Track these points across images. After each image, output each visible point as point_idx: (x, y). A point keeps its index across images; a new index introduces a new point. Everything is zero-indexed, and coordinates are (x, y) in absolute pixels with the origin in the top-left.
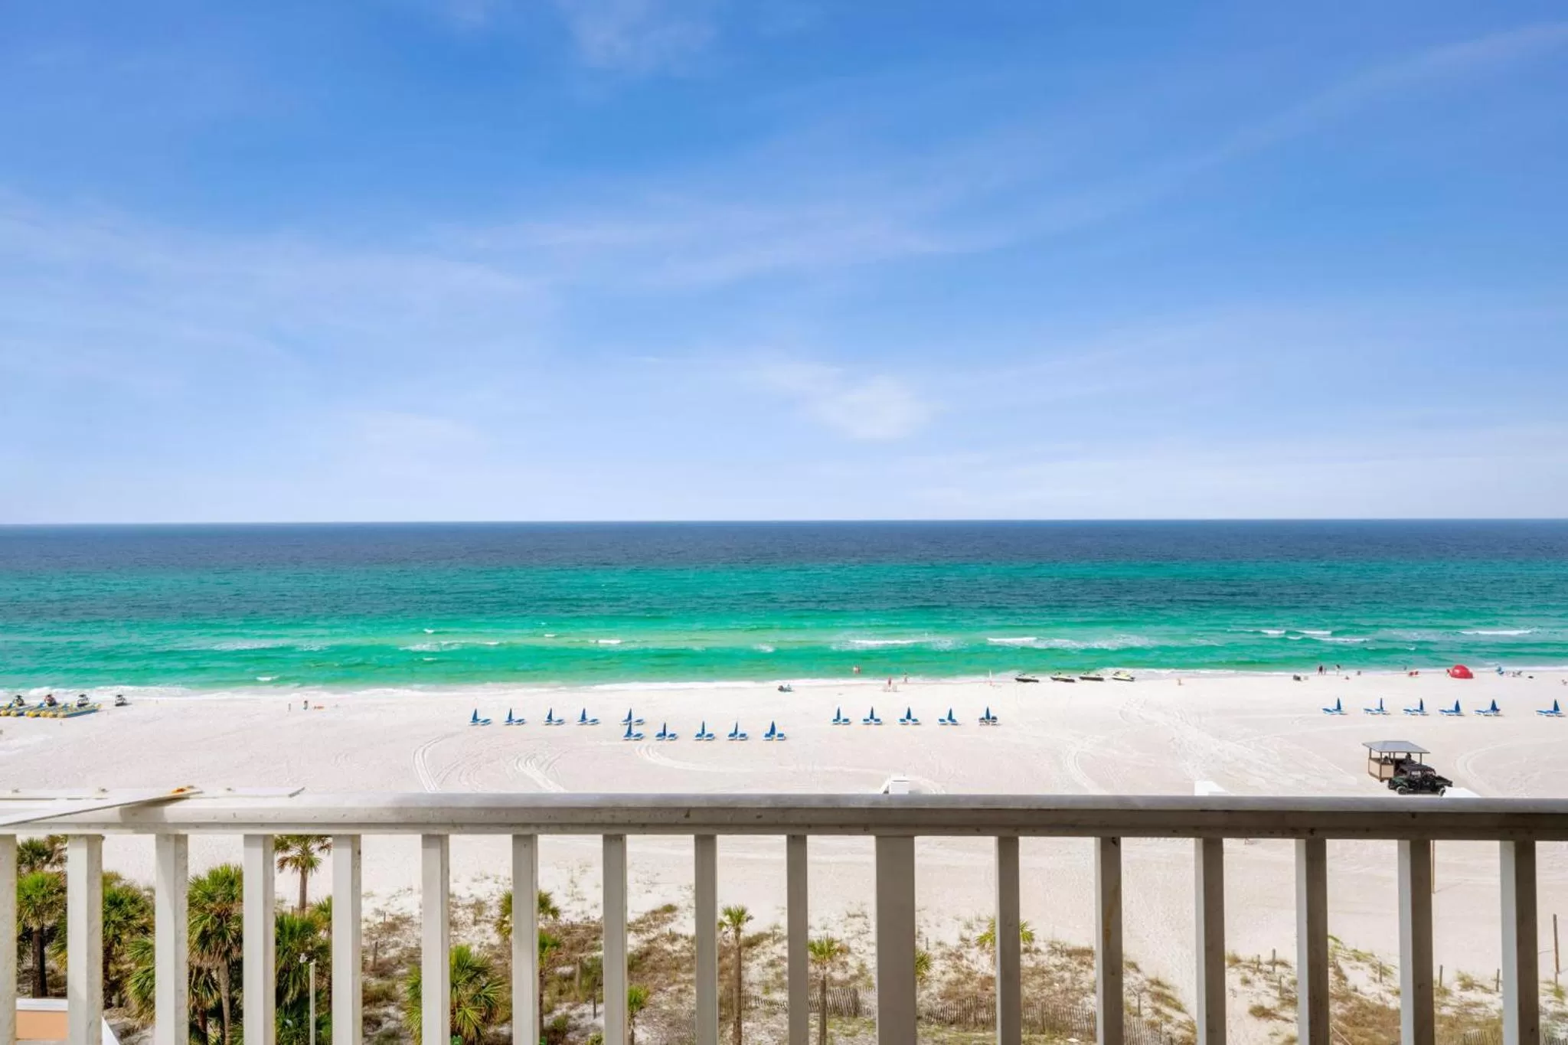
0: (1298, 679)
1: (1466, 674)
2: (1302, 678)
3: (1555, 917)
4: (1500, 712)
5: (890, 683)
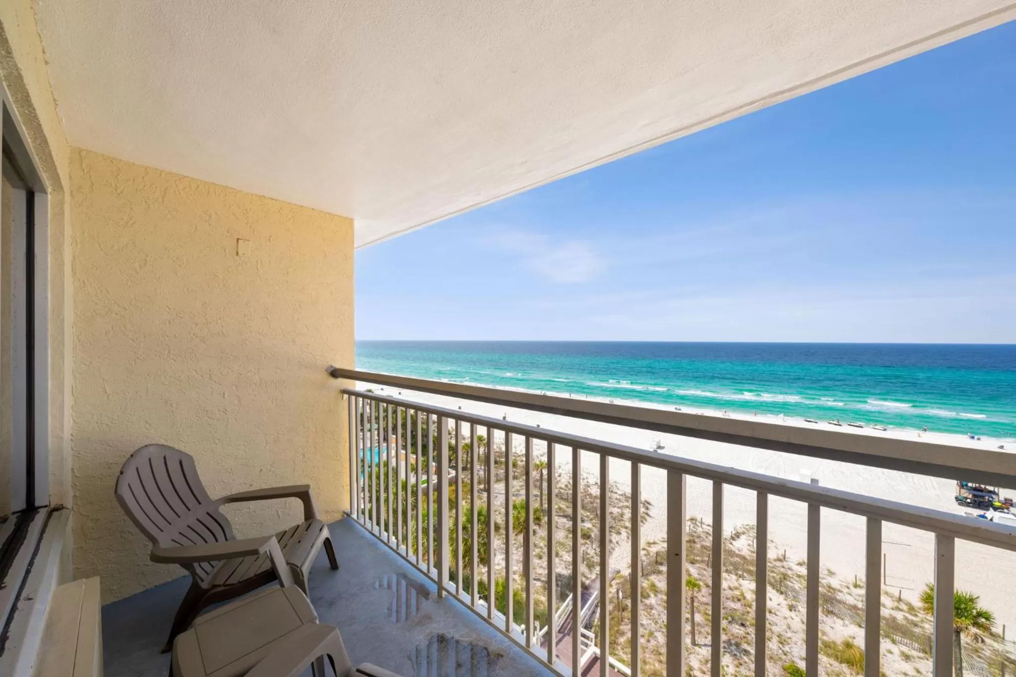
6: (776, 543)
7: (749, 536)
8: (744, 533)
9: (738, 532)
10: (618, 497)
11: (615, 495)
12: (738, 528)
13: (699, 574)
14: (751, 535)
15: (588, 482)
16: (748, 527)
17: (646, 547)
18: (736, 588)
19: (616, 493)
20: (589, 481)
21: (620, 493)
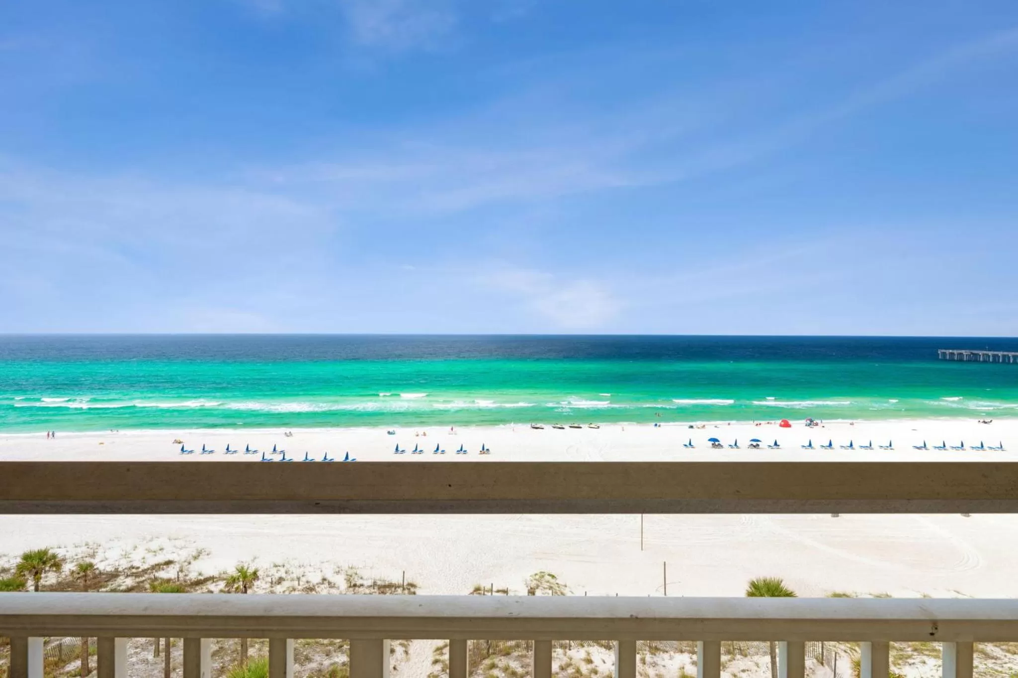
0: (691, 427)
1: (786, 425)
2: (695, 427)
3: (665, 563)
4: (780, 447)
5: (452, 429)
6: (569, 587)
7: (544, 588)
8: (538, 587)
9: (531, 588)
10: (367, 591)
11: (361, 589)
12: (529, 582)
13: (522, 667)
14: (546, 587)
15: (308, 582)
16: (537, 577)
17: (438, 657)
18: (569, 665)
19: (362, 585)
20: (310, 579)
21: (370, 583)
